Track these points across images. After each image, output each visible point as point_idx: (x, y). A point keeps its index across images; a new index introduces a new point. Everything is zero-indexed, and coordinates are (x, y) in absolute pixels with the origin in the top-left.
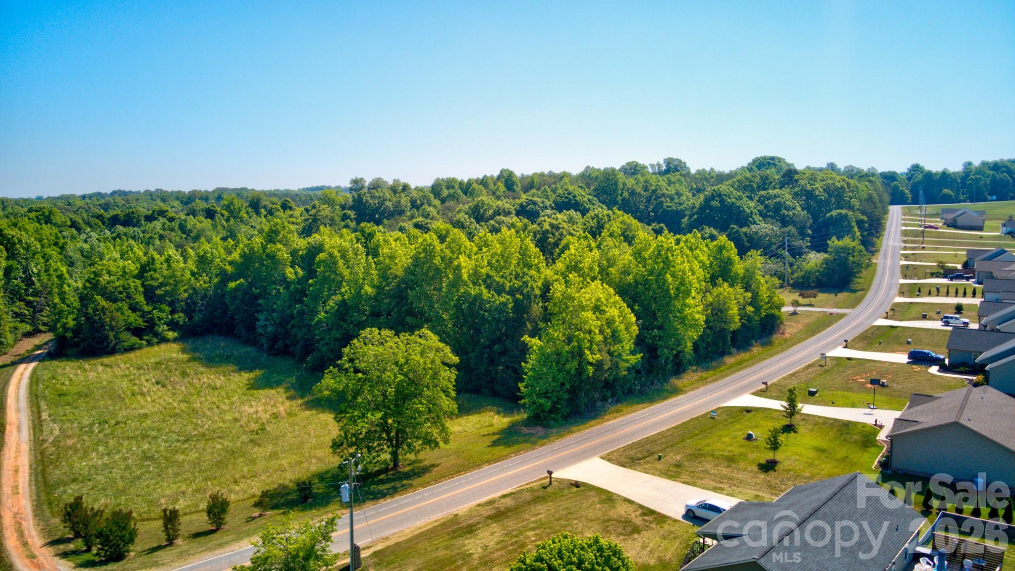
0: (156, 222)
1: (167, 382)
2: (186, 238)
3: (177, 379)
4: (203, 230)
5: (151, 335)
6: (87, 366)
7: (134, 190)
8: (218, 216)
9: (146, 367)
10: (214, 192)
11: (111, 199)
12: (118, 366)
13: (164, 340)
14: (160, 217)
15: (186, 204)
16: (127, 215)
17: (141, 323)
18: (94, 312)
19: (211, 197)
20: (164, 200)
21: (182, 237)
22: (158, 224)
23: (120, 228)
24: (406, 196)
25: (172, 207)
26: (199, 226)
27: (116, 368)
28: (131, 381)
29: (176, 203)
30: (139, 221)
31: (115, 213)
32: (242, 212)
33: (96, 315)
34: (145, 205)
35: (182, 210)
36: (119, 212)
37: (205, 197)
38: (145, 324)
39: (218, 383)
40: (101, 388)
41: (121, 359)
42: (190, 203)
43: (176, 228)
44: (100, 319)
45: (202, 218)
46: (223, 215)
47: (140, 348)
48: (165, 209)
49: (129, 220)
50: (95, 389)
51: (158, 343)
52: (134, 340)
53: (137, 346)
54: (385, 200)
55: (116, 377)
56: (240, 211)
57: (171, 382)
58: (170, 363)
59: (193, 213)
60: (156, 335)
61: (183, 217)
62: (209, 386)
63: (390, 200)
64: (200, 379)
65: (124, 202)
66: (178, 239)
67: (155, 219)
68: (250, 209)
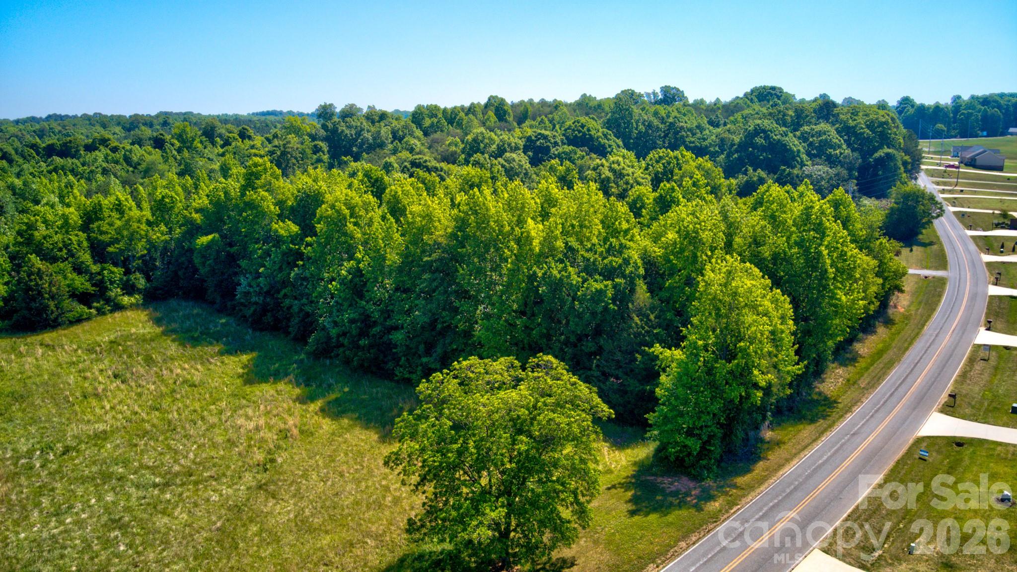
0: (97, 152)
1: (128, 375)
2: (133, 172)
3: (142, 371)
4: (153, 163)
5: (102, 302)
6: (23, 348)
7: (71, 114)
8: (167, 145)
9: (98, 349)
10: (157, 116)
11: (45, 124)
12: (62, 347)
13: (118, 307)
14: (101, 147)
15: (129, 130)
16: (65, 144)
17: (89, 287)
18: (29, 276)
19: (155, 122)
20: (104, 126)
21: (128, 171)
22: (100, 155)
23: (58, 160)
24: (386, 125)
25: (114, 134)
26: (148, 158)
27: (59, 350)
28: (80, 371)
29: (118, 129)
30: (78, 151)
31: (50, 142)
32: (195, 142)
33: (31, 280)
34: (84, 131)
35: (125, 138)
36: (55, 141)
37: (148, 122)
38: (94, 288)
39: (197, 378)
40: (42, 383)
41: (65, 336)
42: (133, 129)
43: (121, 160)
44: (37, 285)
45: (150, 148)
46: (173, 145)
47: (89, 319)
48: (107, 136)
49: (66, 151)
50: (34, 387)
51: (112, 311)
52: (81, 309)
53: (85, 316)
54: (362, 130)
55: (60, 365)
56: (193, 140)
57: (132, 374)
58: (129, 343)
59: (139, 142)
60: (108, 301)
61: (128, 147)
62: (185, 381)
63: (368, 131)
64: (171, 371)
65: (60, 128)
66: (124, 174)
67: (96, 149)
68: (204, 138)
